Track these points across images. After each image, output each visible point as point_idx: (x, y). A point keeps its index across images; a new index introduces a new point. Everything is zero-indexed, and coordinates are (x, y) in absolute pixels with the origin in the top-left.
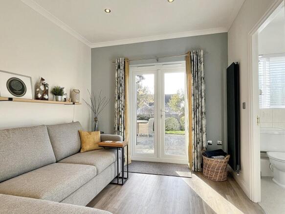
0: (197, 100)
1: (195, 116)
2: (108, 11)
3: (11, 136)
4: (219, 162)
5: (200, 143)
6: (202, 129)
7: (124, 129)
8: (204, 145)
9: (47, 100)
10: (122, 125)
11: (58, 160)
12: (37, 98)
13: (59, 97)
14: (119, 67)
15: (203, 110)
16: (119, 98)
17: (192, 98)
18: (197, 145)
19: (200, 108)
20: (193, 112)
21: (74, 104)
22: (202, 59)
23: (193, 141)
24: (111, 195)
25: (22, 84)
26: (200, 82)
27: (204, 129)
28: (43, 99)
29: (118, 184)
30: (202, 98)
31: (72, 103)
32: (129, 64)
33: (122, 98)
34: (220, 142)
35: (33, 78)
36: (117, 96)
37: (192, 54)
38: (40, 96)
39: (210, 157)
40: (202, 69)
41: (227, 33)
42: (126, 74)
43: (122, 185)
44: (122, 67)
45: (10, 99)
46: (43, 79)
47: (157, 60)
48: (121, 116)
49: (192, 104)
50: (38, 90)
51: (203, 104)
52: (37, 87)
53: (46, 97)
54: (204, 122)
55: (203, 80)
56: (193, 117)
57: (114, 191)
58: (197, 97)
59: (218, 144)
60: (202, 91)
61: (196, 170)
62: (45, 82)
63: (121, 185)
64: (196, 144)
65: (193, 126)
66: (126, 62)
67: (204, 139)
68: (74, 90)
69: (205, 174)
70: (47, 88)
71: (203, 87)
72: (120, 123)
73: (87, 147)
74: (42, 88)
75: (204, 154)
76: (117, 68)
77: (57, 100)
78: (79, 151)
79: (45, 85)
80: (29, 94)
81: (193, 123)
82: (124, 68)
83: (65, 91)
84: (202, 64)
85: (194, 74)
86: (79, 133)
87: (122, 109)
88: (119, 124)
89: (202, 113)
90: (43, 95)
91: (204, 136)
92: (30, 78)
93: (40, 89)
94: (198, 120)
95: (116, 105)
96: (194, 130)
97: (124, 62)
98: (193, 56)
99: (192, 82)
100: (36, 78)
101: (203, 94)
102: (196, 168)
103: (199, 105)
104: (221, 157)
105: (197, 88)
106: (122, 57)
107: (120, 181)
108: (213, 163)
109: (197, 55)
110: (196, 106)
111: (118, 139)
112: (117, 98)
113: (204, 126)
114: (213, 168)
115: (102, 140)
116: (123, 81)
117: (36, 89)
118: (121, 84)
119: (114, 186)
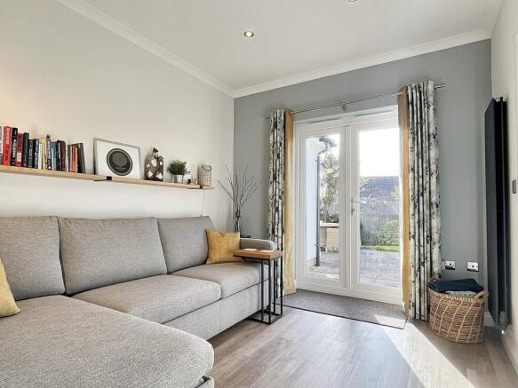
0: (421, 180)
1: (417, 210)
2: (249, 34)
3: (107, 229)
4: (460, 303)
5: (427, 264)
6: (430, 237)
7: (283, 232)
8: (436, 269)
9: (162, 180)
10: (280, 225)
11: (171, 270)
12: (147, 178)
13: (179, 177)
14: (275, 126)
15: (434, 199)
16: (275, 178)
17: (411, 175)
18: (419, 268)
19: (426, 195)
20: (412, 203)
21: (201, 188)
22: (431, 99)
23: (411, 260)
24: (247, 337)
25: (127, 158)
26: (426, 144)
27: (435, 237)
28: (155, 179)
29: (261, 322)
30: (431, 175)
31: (199, 186)
32: (293, 120)
33: (280, 179)
34: (474, 265)
35: (141, 148)
36: (272, 176)
37: (409, 92)
38: (150, 174)
39: (443, 292)
40: (431, 119)
41: (489, 40)
42: (288, 137)
43: (269, 323)
44: (280, 126)
45: (109, 178)
46: (155, 151)
47: (344, 109)
48: (277, 209)
49: (411, 187)
50: (148, 166)
51: (433, 187)
52: (147, 161)
53: (160, 176)
54: (435, 223)
55: (432, 140)
56: (412, 212)
57: (252, 331)
58: (421, 174)
59: (469, 270)
60: (432, 161)
61: (417, 317)
62: (159, 154)
63: (266, 323)
64: (417, 266)
65: (412, 230)
66: (289, 115)
67: (435, 257)
68: (203, 167)
69: (433, 325)
70: (161, 163)
71: (433, 154)
72: (277, 221)
73: (216, 256)
74: (154, 163)
75: (431, 286)
76: (272, 127)
77: (176, 182)
78: (205, 263)
79: (159, 159)
80: (136, 171)
81: (412, 225)
82: (284, 127)
83: (188, 167)
84: (431, 108)
85: (413, 129)
86: (207, 234)
87: (280, 197)
88: (274, 224)
89: (431, 204)
90: (155, 174)
91: (436, 250)
92: (138, 148)
93: (151, 165)
94: (421, 218)
95: (270, 190)
96: (414, 237)
97: (285, 116)
98: (412, 94)
99: (410, 145)
100: (146, 149)
101: (433, 167)
102: (418, 312)
103: (424, 189)
104: (468, 293)
105: (420, 155)
106: (280, 109)
107: (266, 318)
108: (449, 305)
109: (420, 92)
110: (419, 191)
111: (268, 247)
112: (271, 179)
113: (434, 230)
114: (449, 314)
115: (241, 246)
116: (282, 148)
117: (146, 164)
118: (278, 155)
119: (254, 324)
